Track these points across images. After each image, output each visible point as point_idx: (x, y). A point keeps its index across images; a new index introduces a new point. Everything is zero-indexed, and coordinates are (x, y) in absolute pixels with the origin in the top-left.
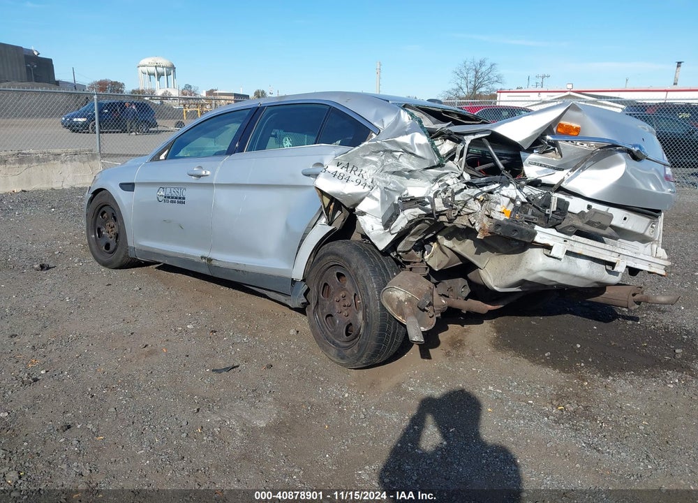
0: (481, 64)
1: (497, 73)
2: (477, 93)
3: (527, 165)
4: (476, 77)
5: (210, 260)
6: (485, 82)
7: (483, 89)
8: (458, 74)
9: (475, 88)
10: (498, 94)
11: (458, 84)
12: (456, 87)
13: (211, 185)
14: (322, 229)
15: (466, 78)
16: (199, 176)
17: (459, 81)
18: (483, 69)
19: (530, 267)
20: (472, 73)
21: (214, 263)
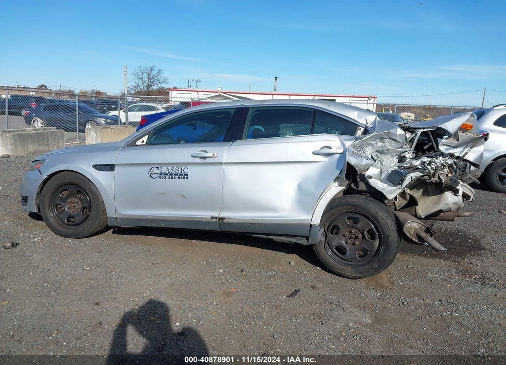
0: (152, 69)
1: (164, 76)
2: (150, 89)
3: (440, 146)
4: (149, 78)
5: (222, 219)
6: (155, 82)
7: (154, 87)
8: (135, 76)
9: (149, 86)
10: (170, 91)
11: (136, 82)
12: (134, 84)
13: (221, 164)
14: (335, 189)
15: (141, 79)
16: (205, 158)
17: (137, 80)
18: (154, 73)
19: (446, 202)
20: (146, 76)
21: (225, 221)
